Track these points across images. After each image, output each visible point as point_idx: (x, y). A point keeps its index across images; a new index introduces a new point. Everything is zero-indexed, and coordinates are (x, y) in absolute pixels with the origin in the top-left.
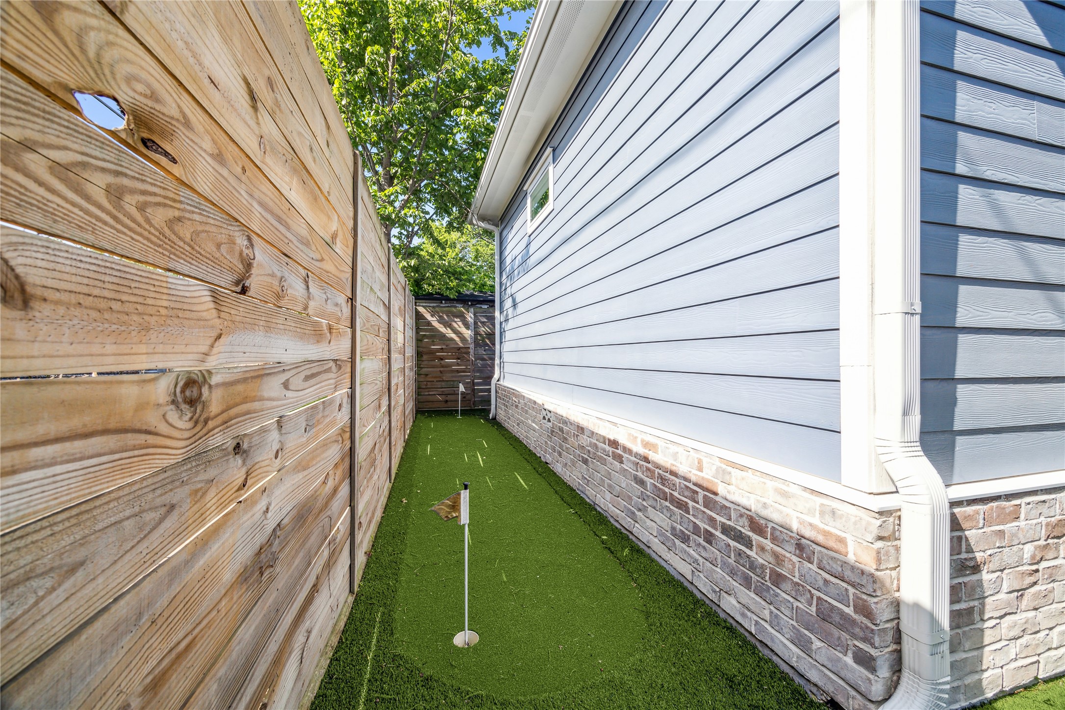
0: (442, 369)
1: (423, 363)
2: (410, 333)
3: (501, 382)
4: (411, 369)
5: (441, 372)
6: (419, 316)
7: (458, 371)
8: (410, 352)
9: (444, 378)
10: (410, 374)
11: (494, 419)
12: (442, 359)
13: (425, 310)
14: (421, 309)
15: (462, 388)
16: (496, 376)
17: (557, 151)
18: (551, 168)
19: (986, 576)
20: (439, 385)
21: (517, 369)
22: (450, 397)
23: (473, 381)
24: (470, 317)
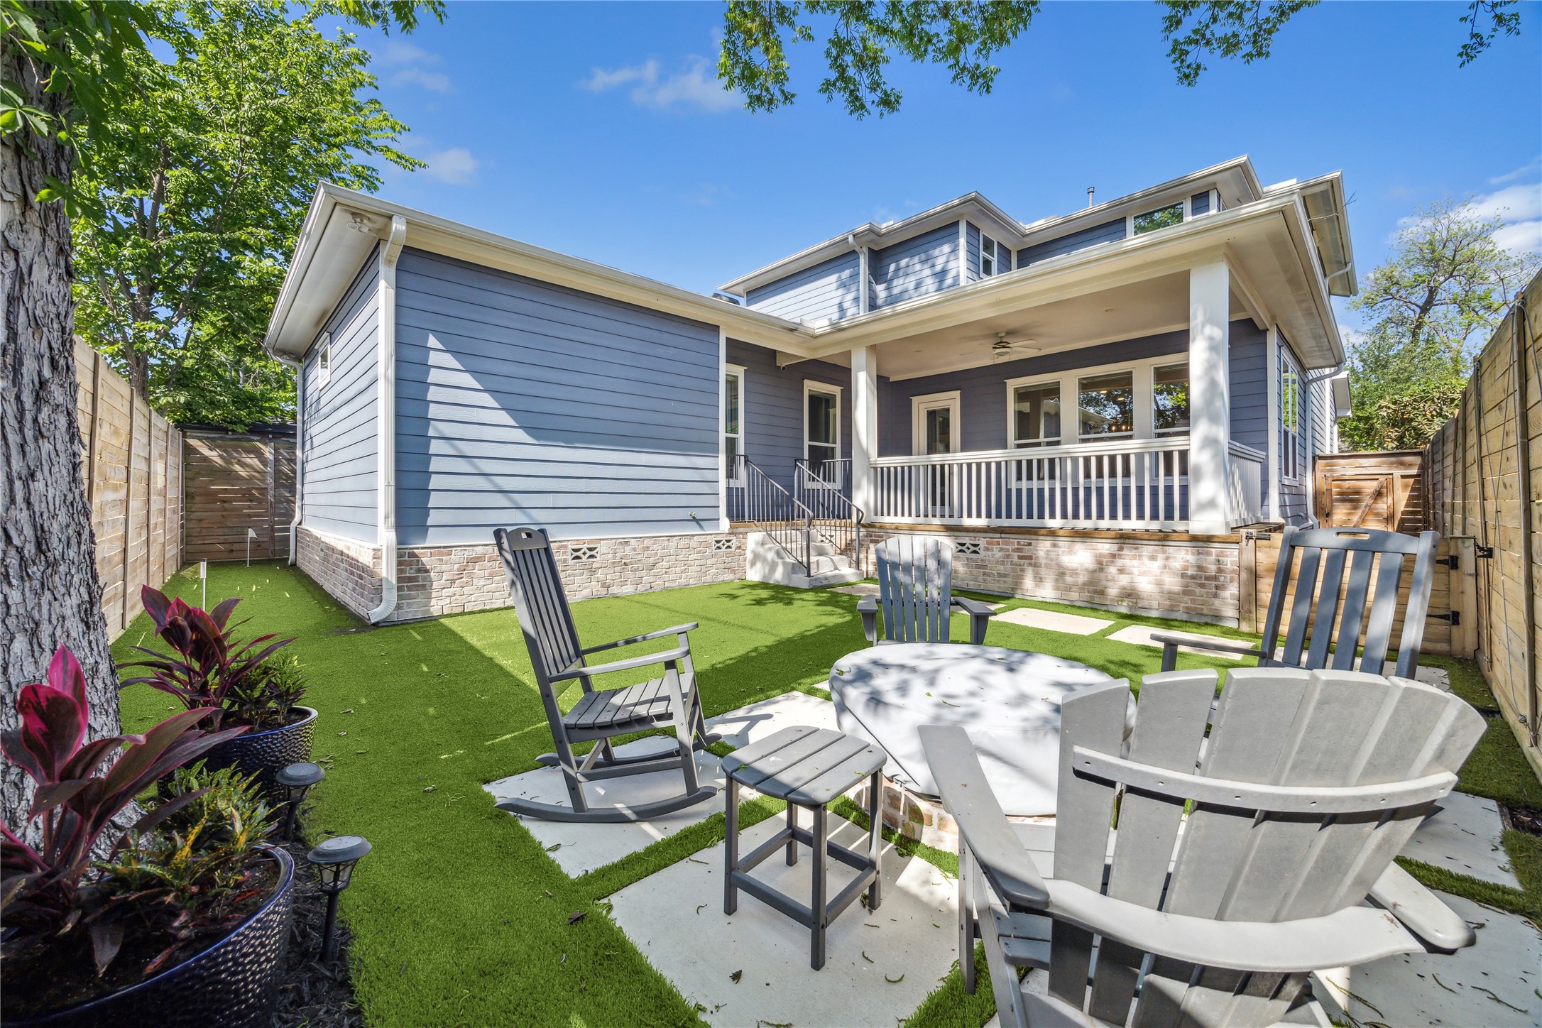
0: (224, 513)
1: (196, 506)
2: (175, 473)
3: (304, 526)
4: (175, 512)
5: (223, 516)
6: (188, 450)
7: (249, 516)
8: (174, 493)
9: (228, 524)
10: (175, 520)
11: (294, 565)
12: (225, 502)
13: (200, 443)
14: (193, 442)
15: (251, 533)
16: (297, 519)
17: (334, 336)
18: (329, 346)
19: (432, 574)
20: (220, 531)
21: (321, 512)
22: (236, 547)
23: (272, 527)
24: (268, 452)
